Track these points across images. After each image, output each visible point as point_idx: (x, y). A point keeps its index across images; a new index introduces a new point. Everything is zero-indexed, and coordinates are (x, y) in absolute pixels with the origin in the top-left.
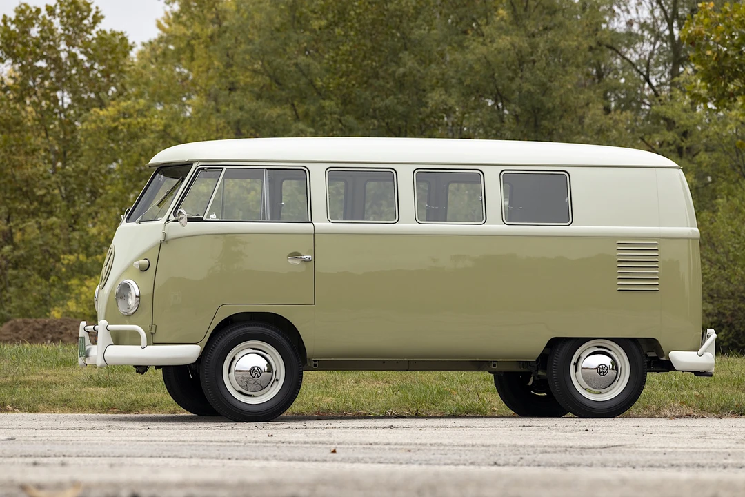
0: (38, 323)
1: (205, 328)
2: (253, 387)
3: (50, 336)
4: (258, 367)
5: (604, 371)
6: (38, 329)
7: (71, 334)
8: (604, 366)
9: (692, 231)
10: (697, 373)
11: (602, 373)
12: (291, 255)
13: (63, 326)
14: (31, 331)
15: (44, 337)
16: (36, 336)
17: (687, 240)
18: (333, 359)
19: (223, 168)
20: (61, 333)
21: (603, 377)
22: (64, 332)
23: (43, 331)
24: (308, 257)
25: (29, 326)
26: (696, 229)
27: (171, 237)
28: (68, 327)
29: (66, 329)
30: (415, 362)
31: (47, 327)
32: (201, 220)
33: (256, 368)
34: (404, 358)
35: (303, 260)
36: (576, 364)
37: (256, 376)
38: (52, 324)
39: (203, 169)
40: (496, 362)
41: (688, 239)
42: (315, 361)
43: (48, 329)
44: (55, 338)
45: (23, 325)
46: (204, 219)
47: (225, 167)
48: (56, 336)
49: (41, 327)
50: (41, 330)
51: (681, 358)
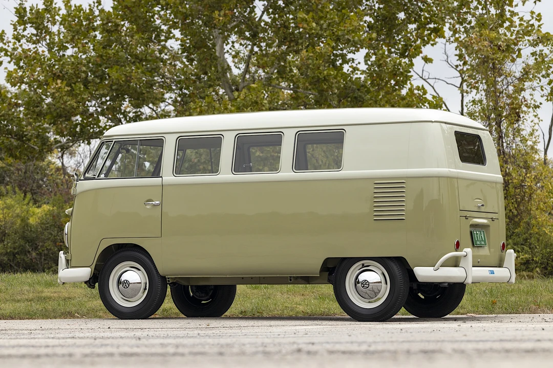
11: (363, 285)
12: (147, 201)
24: (157, 202)
32: (94, 179)
33: (125, 281)
35: (155, 205)
37: (126, 287)
39: (104, 142)
40: (291, 277)
42: (168, 278)
46: (96, 177)
47: (114, 140)
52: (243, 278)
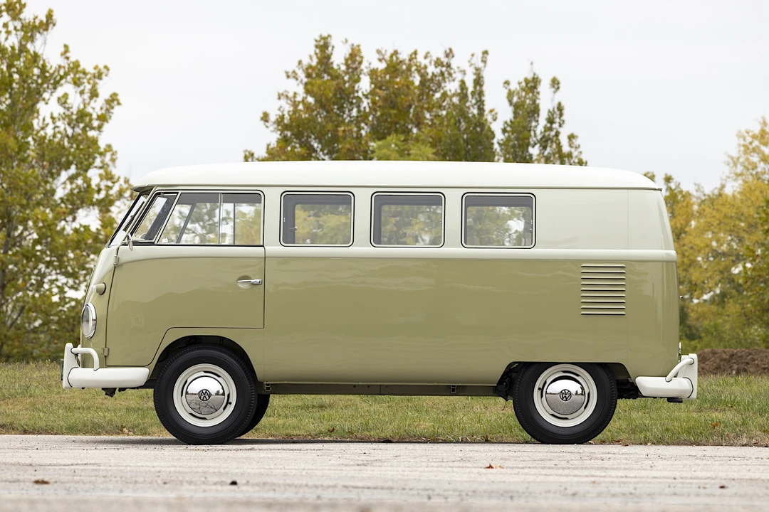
0: (725, 353)
1: (153, 351)
2: (206, 410)
3: (736, 367)
4: (207, 390)
5: (567, 396)
6: (724, 360)
7: (758, 365)
8: (567, 391)
9: (667, 254)
10: (671, 399)
11: (565, 399)
12: (241, 279)
13: (750, 357)
14: (718, 361)
15: (731, 367)
16: (722, 367)
17: (661, 263)
18: (285, 382)
19: (178, 193)
20: (748, 363)
21: (565, 403)
22: (750, 362)
23: (729, 362)
24: (258, 281)
25: (716, 356)
26: (673, 253)
27: (124, 261)
28: (755, 358)
29: (753, 360)
30: (387, 386)
31: (734, 357)
32: (152, 244)
33: (204, 391)
34: (359, 382)
35: (253, 284)
36: (541, 389)
37: (205, 399)
38: (739, 354)
39: (160, 193)
40: (454, 386)
41: (663, 261)
42: (268, 385)
43: (735, 359)
44: (741, 368)
45: (711, 355)
46: (156, 243)
47: (180, 192)
48: (742, 366)
49: (728, 357)
50: (728, 361)
51: (647, 384)
52: (355, 386)
